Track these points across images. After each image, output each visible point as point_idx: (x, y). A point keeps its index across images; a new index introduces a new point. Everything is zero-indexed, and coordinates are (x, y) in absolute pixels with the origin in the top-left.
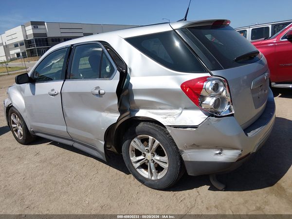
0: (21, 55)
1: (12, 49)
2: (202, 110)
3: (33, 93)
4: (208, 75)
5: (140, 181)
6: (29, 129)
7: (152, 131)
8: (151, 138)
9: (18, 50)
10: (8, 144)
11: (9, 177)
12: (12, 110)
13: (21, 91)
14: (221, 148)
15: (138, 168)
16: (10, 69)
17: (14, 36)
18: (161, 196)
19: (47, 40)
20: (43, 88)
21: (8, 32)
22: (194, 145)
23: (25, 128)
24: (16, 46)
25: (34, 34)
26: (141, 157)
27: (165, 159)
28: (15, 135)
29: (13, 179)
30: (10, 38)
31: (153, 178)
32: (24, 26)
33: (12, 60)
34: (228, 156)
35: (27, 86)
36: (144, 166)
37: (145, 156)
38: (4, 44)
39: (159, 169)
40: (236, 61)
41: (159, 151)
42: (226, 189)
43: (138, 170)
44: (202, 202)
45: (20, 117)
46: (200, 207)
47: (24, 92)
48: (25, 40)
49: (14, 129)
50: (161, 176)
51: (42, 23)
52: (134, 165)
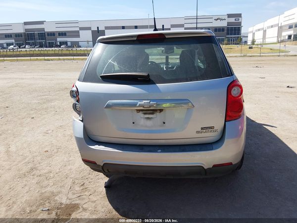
0: (292, 37)
1: (286, 30)
9: (291, 32)
17: (291, 17)
21: (287, 13)
24: (290, 27)
30: (287, 19)
33: (282, 41)
38: (280, 25)
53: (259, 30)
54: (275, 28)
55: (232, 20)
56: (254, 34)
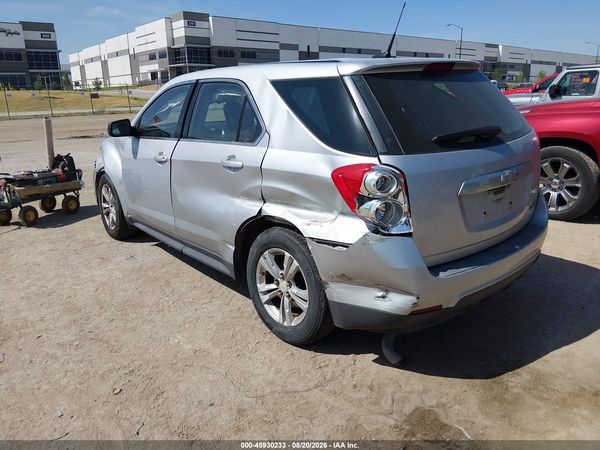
0: (159, 76)
1: (144, 63)
2: (360, 217)
3: (135, 153)
4: (374, 160)
5: (267, 324)
6: (125, 214)
7: (289, 243)
8: (287, 255)
9: (155, 67)
10: (92, 235)
11: (77, 285)
12: (104, 178)
13: (119, 147)
14: (387, 288)
15: (267, 302)
16: (136, 102)
17: (150, 38)
18: (292, 354)
19: (208, 51)
20: (150, 147)
21: (140, 30)
22: (343, 275)
23: (120, 213)
24: (152, 57)
25: (188, 38)
26: (273, 286)
27: (304, 293)
28: (104, 221)
29: (82, 289)
30: (142, 41)
31: (285, 324)
32: (170, 20)
33: (142, 84)
34: (395, 303)
35: (128, 140)
36: (276, 301)
37: (278, 284)
38: (132, 53)
39: (296, 310)
40: (436, 141)
41: (298, 281)
42: (401, 365)
43: (266, 306)
44: (353, 376)
45: (114, 192)
46: (345, 382)
47: (123, 148)
48: (169, 48)
49: (104, 211)
50: (297, 321)
51: (204, 17)
52: (262, 296)
53: (92, 60)
54: (123, 57)
55: (35, 36)
56: (82, 68)
